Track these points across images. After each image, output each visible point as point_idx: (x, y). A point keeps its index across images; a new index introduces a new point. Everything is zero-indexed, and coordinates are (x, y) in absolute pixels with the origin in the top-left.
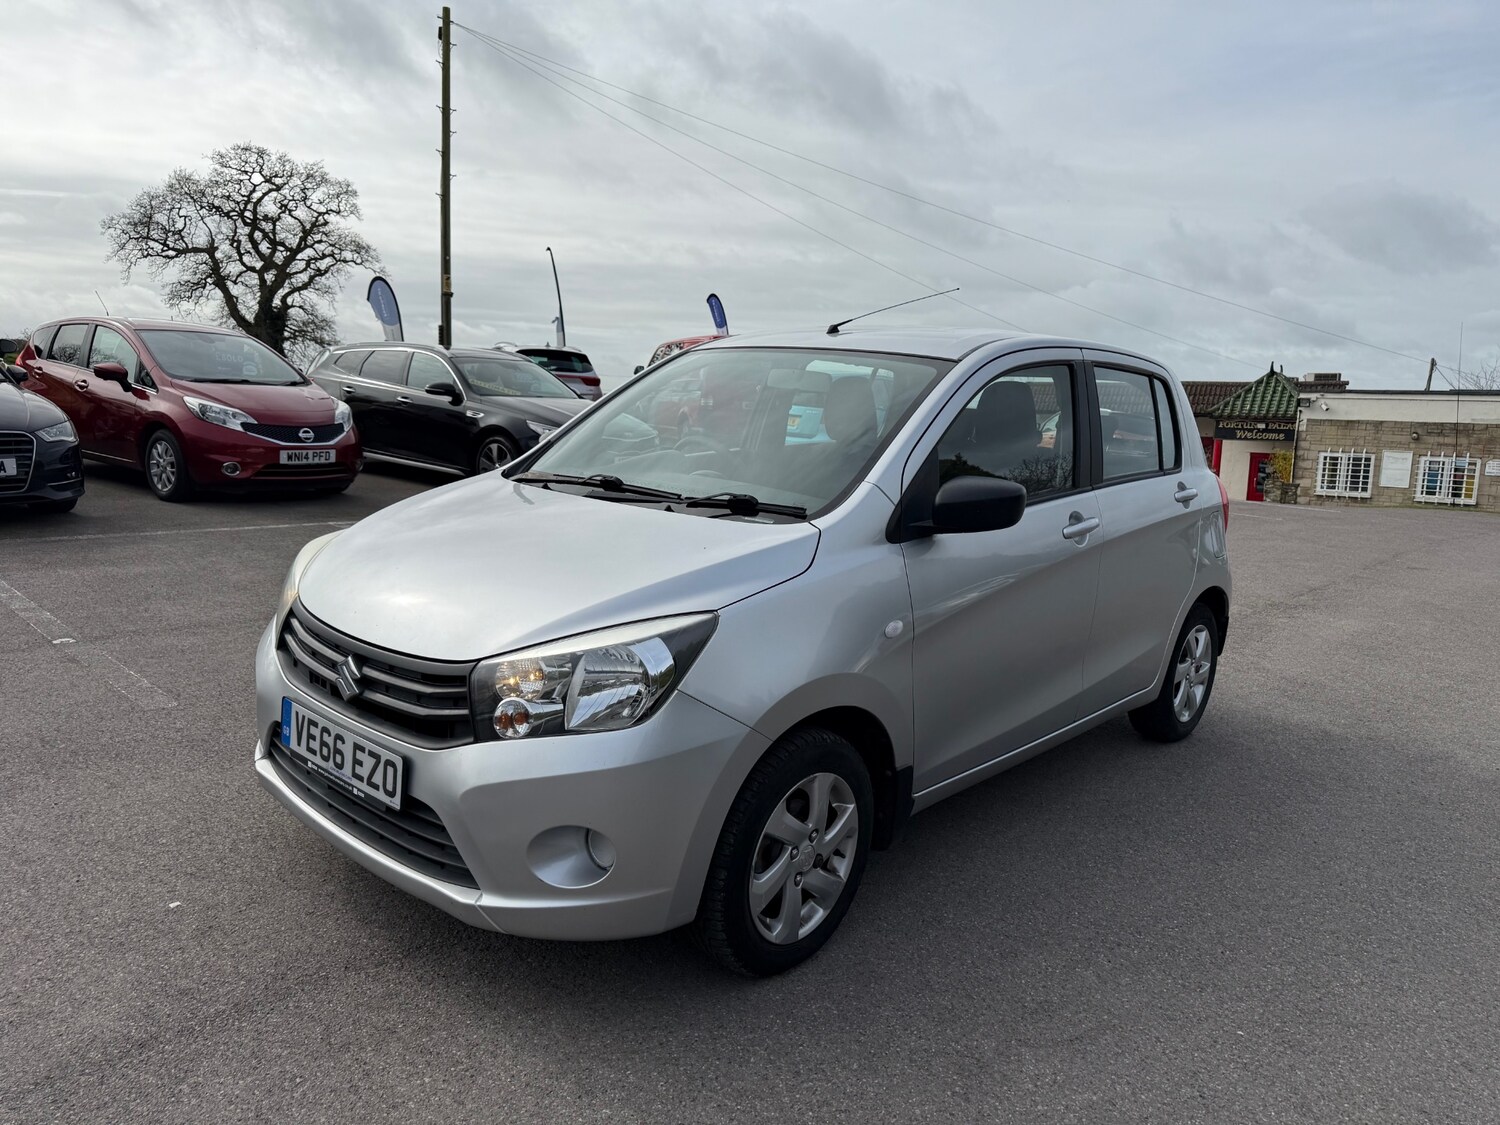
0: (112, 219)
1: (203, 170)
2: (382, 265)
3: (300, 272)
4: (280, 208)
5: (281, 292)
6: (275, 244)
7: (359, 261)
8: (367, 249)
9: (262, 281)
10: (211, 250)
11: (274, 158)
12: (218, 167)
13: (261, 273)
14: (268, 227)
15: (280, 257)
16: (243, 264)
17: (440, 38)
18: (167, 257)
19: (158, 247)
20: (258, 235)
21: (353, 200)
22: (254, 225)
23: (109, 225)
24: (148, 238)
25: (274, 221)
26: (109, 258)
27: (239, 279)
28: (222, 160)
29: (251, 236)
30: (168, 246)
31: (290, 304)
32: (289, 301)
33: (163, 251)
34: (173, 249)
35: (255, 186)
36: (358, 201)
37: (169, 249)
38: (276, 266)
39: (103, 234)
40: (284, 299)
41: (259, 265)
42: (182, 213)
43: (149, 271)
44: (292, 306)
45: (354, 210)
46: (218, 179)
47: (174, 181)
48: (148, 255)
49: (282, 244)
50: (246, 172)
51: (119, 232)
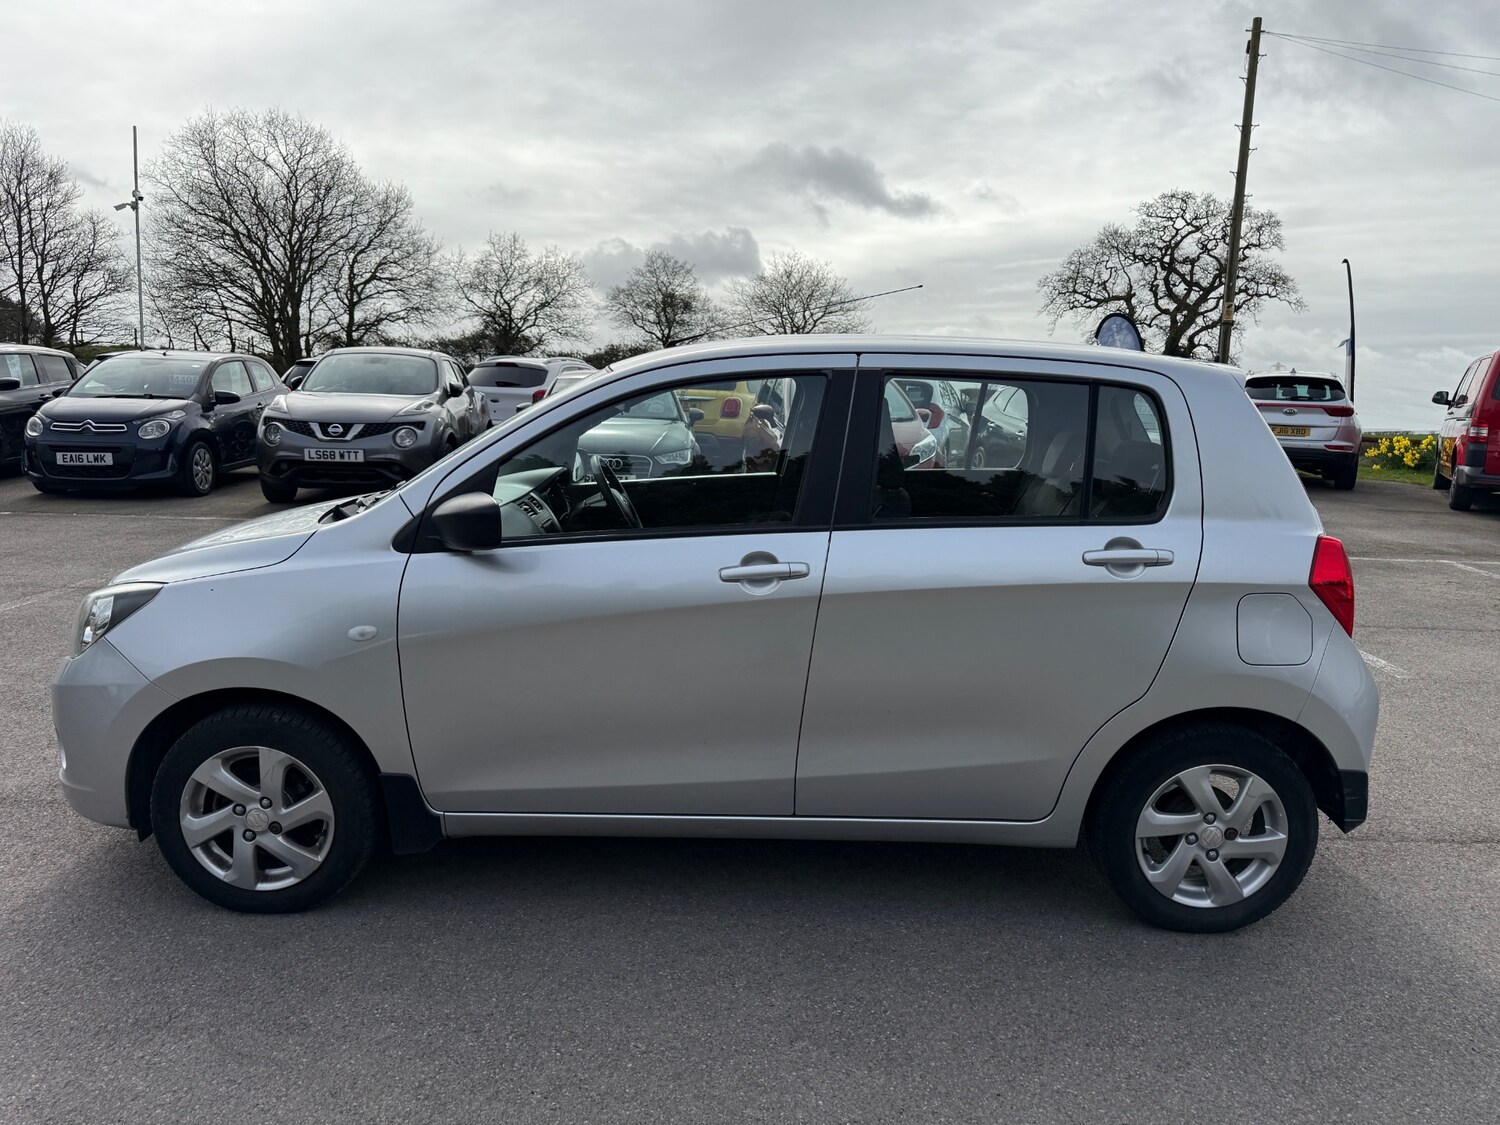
0: (1047, 278)
1: (1129, 222)
2: (1299, 296)
3: (1212, 310)
4: (1202, 249)
5: (1190, 332)
6: (1191, 285)
7: (1274, 294)
8: (1285, 280)
9: (1174, 321)
10: (1128, 297)
11: (1199, 200)
12: (1144, 217)
13: (1173, 315)
14: (1185, 269)
15: (1194, 296)
16: (1158, 307)
17: (1248, 52)
18: (1090, 307)
19: (1082, 299)
20: (1174, 278)
21: (1276, 231)
22: (1170, 268)
23: (1043, 283)
24: (1075, 291)
25: (1193, 262)
26: (1040, 312)
27: (1153, 322)
28: (1149, 211)
29: (1166, 280)
30: (1089, 297)
31: (1196, 343)
32: (1196, 340)
33: (1086, 302)
34: (1095, 300)
35: (1178, 230)
36: (1283, 231)
37: (1091, 299)
38: (1187, 307)
39: (1038, 292)
40: (1191, 339)
41: (1172, 306)
42: (1110, 265)
43: (1074, 321)
44: (1199, 345)
45: (1277, 242)
46: (1143, 228)
47: (1102, 237)
48: (1075, 307)
49: (1197, 284)
50: (1171, 219)
51: (1051, 288)
